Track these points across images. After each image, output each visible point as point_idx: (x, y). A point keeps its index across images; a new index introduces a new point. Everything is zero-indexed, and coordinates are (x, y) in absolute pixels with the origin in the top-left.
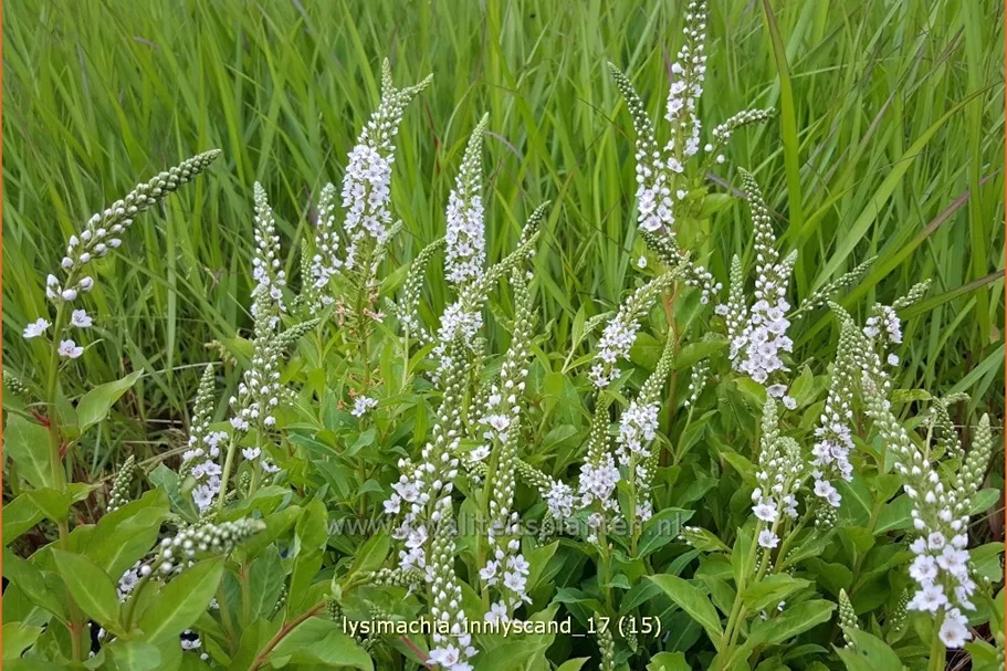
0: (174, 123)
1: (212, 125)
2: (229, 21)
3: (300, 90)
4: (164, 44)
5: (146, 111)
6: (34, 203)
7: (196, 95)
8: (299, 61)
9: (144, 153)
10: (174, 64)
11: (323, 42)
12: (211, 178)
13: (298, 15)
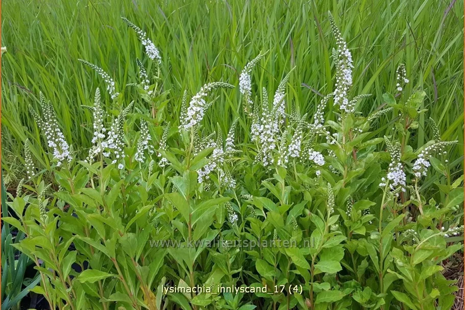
0: (118, 57)
1: (131, 59)
2: (140, 20)
3: (163, 47)
4: (116, 28)
5: (108, 52)
6: (67, 82)
7: (126, 48)
8: (163, 38)
9: (107, 67)
10: (120, 36)
11: (172, 31)
12: (129, 78)
13: (165, 20)
